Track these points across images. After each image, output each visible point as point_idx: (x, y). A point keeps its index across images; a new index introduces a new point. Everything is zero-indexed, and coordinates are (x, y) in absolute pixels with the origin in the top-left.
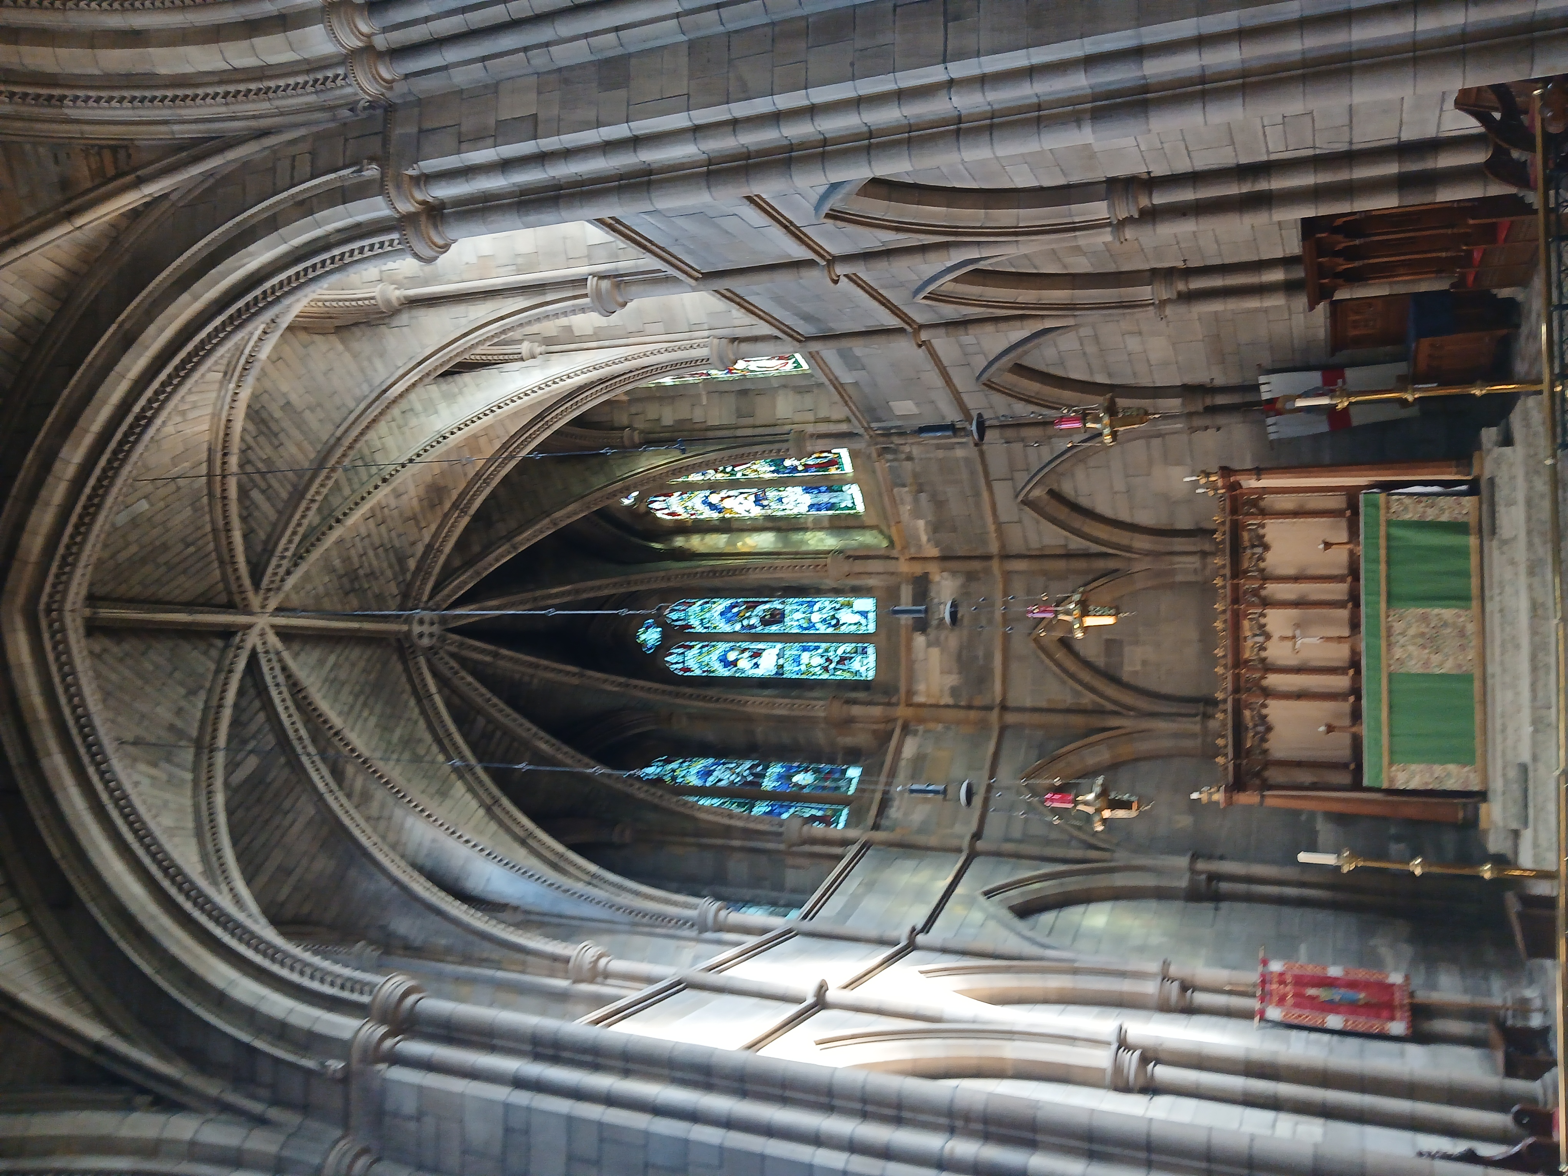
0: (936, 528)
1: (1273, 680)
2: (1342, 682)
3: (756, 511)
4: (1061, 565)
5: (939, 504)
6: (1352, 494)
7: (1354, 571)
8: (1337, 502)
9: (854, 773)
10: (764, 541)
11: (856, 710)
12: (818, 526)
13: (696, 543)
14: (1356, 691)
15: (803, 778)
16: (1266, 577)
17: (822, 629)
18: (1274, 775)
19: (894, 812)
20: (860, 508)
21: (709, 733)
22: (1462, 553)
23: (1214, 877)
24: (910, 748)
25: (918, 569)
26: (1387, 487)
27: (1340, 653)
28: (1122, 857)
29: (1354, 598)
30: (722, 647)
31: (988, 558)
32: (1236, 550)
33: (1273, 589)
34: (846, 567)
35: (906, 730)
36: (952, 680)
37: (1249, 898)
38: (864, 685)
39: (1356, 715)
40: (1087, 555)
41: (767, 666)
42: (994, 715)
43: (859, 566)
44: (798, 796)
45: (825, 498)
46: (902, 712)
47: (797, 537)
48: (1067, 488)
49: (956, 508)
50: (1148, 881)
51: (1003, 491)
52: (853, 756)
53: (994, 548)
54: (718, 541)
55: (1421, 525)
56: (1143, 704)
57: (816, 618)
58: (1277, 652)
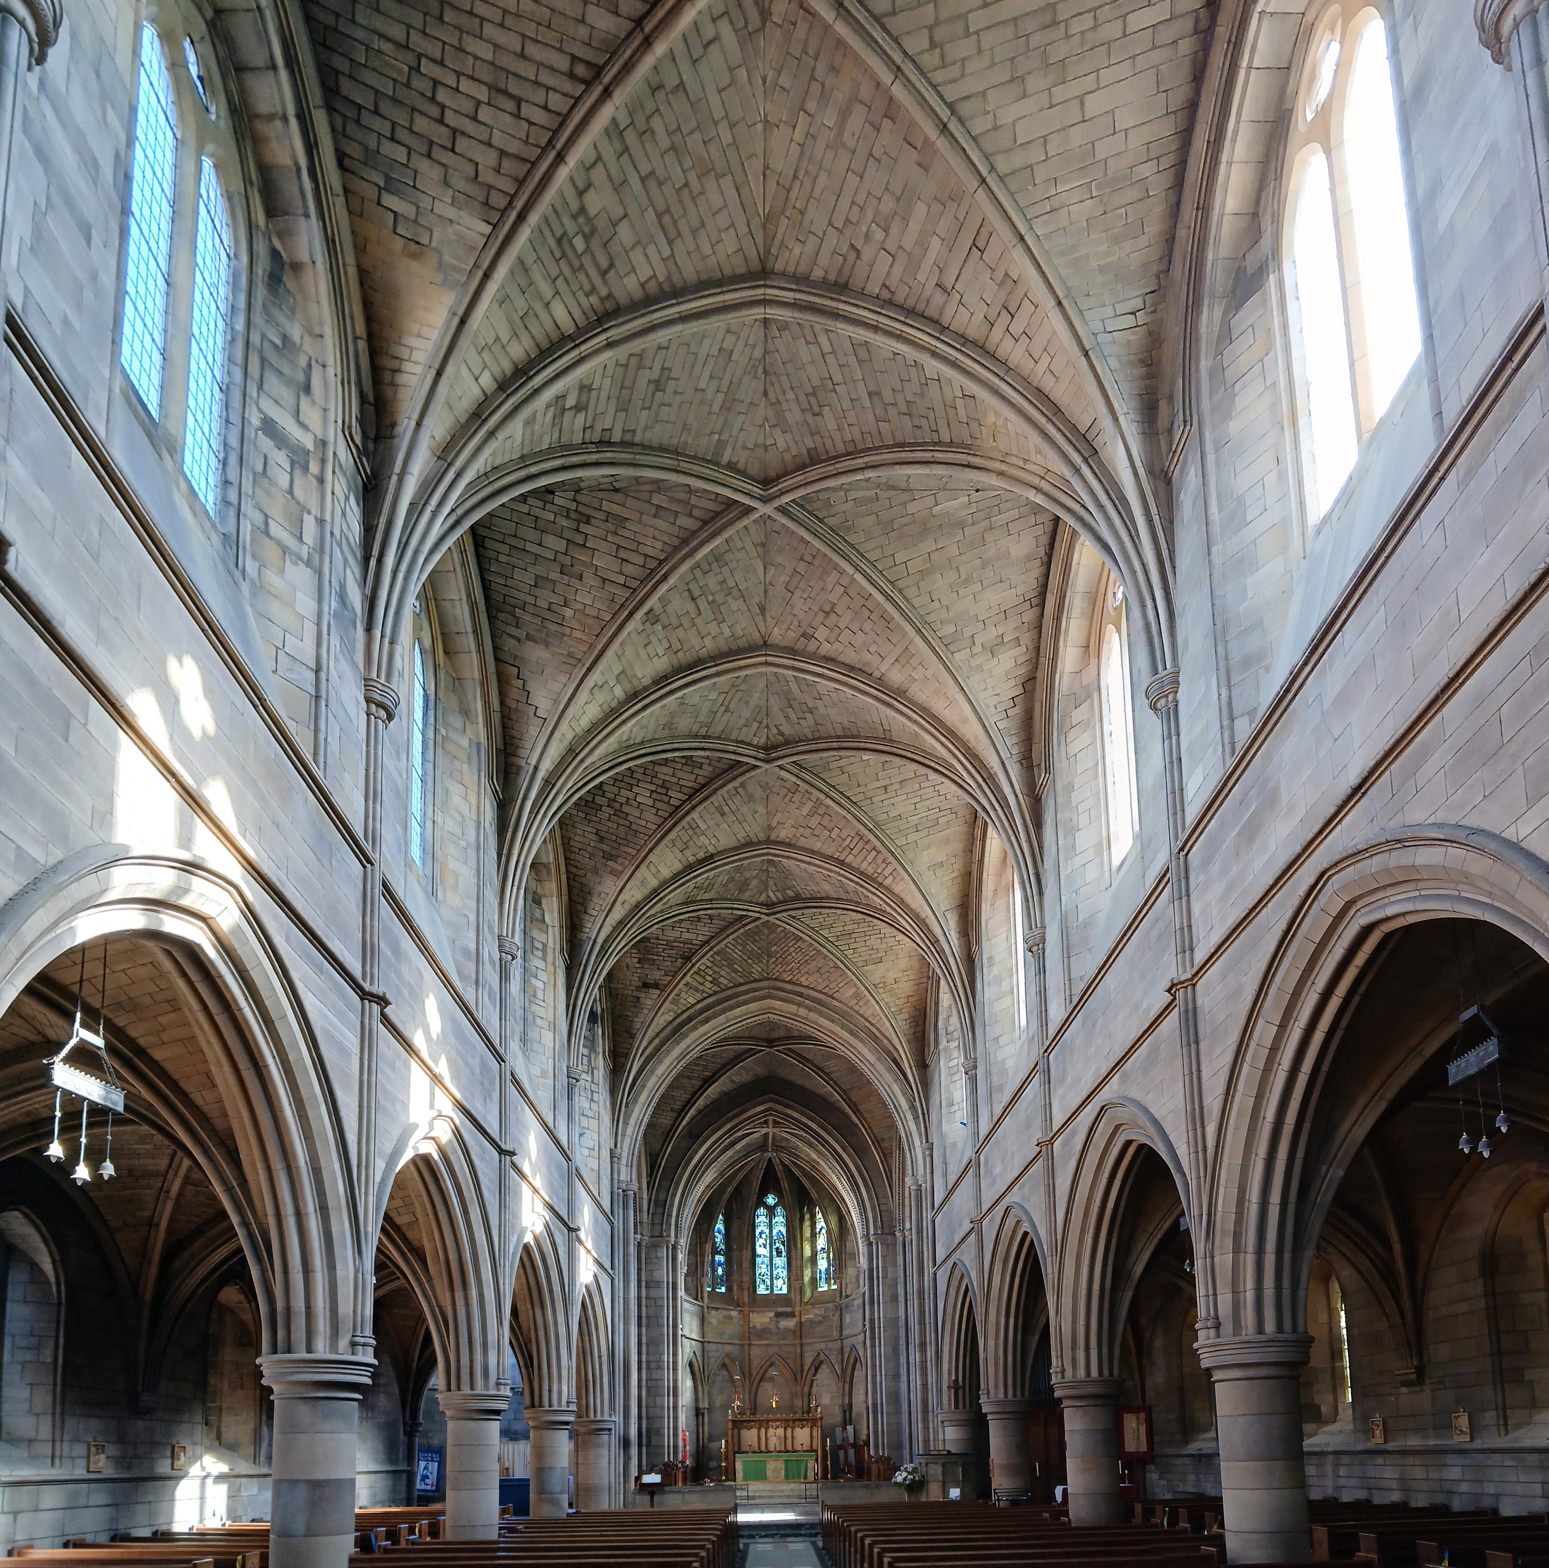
0: (811, 1321)
1: (763, 1430)
2: (763, 1448)
3: (819, 1248)
4: (799, 1363)
5: (819, 1323)
6: (816, 1451)
7: (795, 1451)
8: (815, 1447)
9: (723, 1290)
10: (807, 1252)
11: (746, 1292)
12: (814, 1273)
13: (807, 1224)
14: (761, 1452)
15: (720, 1271)
16: (793, 1428)
17: (775, 1273)
18: (736, 1431)
19: (713, 1312)
20: (820, 1289)
21: (734, 1232)
22: (799, 1477)
23: (703, 1414)
24: (734, 1313)
25: (797, 1314)
26: (817, 1460)
27: (772, 1448)
28: (706, 1388)
29: (787, 1451)
30: (767, 1231)
31: (801, 1338)
32: (800, 1420)
33: (789, 1430)
34: (798, 1287)
35: (740, 1311)
36: (759, 1326)
37: (698, 1424)
38: (755, 1290)
39: (754, 1452)
40: (802, 1372)
41: (760, 1250)
42: (747, 1342)
43: (798, 1292)
44: (714, 1270)
45: (823, 1276)
46: (746, 1309)
47: (809, 1265)
48: (824, 1366)
49: (818, 1329)
50: (700, 1396)
51: (822, 1346)
52: (729, 1289)
53: (804, 1341)
54: (807, 1233)
55: (806, 1468)
56: (753, 1390)
57: (779, 1270)
58: (771, 1431)
